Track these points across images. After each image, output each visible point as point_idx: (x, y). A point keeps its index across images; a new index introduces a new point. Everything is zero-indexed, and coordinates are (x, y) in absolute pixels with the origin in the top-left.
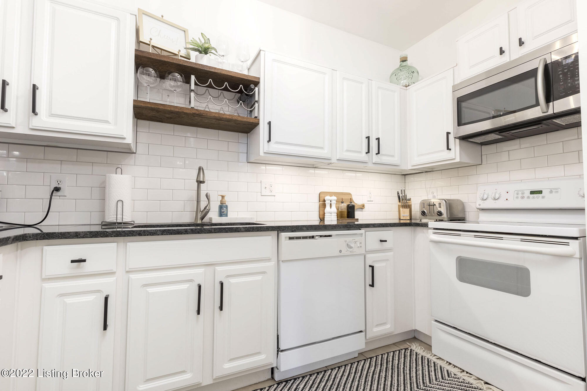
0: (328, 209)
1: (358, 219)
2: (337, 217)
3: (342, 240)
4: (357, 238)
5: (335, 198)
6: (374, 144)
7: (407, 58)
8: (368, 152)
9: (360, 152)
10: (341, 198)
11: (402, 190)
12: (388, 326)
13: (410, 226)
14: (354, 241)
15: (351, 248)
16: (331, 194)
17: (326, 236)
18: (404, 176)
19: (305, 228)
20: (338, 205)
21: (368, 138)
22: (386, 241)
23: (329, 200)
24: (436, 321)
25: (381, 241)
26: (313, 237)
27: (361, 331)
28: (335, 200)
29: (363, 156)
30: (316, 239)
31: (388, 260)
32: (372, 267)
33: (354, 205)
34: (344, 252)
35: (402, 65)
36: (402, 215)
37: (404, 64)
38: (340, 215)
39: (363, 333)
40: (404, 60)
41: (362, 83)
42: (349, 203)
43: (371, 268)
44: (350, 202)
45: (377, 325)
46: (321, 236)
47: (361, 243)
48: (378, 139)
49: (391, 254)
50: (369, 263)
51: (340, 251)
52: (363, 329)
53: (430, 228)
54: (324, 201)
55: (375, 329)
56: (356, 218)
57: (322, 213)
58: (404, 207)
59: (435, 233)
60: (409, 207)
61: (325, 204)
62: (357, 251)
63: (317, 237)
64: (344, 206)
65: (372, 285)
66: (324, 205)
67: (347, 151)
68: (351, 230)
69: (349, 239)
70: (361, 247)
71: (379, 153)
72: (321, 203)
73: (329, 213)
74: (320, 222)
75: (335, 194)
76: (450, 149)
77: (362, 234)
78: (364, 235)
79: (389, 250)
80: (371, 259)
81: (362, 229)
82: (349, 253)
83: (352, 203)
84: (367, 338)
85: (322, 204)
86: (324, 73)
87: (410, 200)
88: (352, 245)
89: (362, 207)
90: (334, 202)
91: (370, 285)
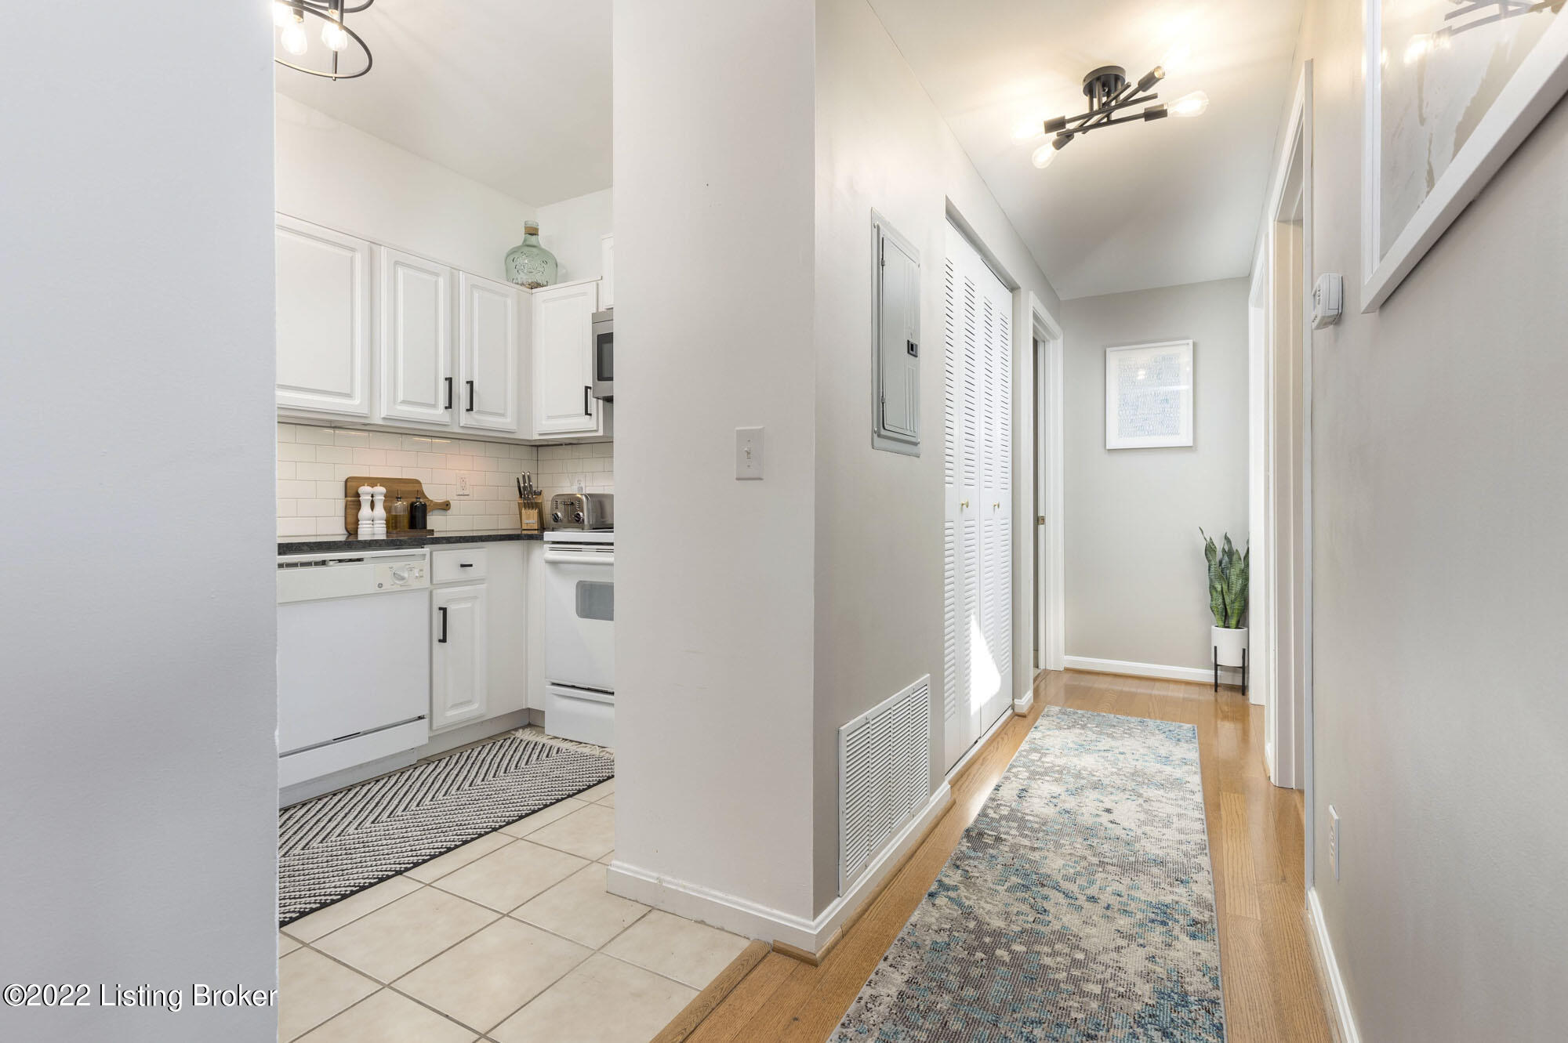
0: (365, 511)
1: (433, 531)
2: (388, 527)
3: (384, 566)
4: (413, 563)
5: (383, 490)
6: (461, 390)
7: (537, 230)
8: (450, 406)
9: (434, 406)
10: (396, 489)
11: (524, 476)
12: (475, 706)
13: (518, 539)
14: (408, 567)
15: (403, 578)
16: (373, 482)
17: (350, 560)
18: (536, 448)
19: (305, 548)
20: (389, 504)
21: (450, 380)
22: (471, 565)
23: (368, 494)
24: (554, 684)
25: (462, 566)
26: (324, 563)
27: (420, 718)
28: (381, 494)
29: (439, 414)
30: (331, 566)
31: (475, 598)
32: (444, 610)
33: (425, 504)
34: (387, 587)
35: (528, 243)
36: (525, 521)
37: (533, 240)
38: (392, 523)
39: (425, 722)
40: (532, 232)
41: (437, 275)
42: (414, 500)
43: (442, 611)
44: (417, 498)
45: (455, 706)
46: (340, 561)
47: (421, 570)
48: (471, 383)
49: (483, 586)
50: (439, 602)
51: (380, 585)
52: (425, 712)
53: (548, 542)
54: (358, 495)
55: (450, 713)
56: (429, 528)
57: (351, 519)
58: (529, 508)
59: (552, 549)
60: (538, 506)
61: (359, 502)
62: (415, 584)
63: (331, 563)
64: (401, 505)
65: (444, 640)
66: (358, 505)
67: (404, 402)
68: (402, 549)
69: (397, 565)
70: (422, 577)
71: (471, 409)
72: (349, 499)
73: (369, 520)
74: (348, 537)
75: (382, 481)
76: (590, 415)
77: (424, 555)
78: (428, 556)
79: (481, 581)
80: (441, 597)
81: (425, 546)
82: (396, 588)
83: (421, 500)
84: (434, 727)
85: (351, 501)
86: (353, 250)
87: (540, 493)
88: (406, 575)
89: (446, 506)
90: (380, 499)
91: (440, 641)
